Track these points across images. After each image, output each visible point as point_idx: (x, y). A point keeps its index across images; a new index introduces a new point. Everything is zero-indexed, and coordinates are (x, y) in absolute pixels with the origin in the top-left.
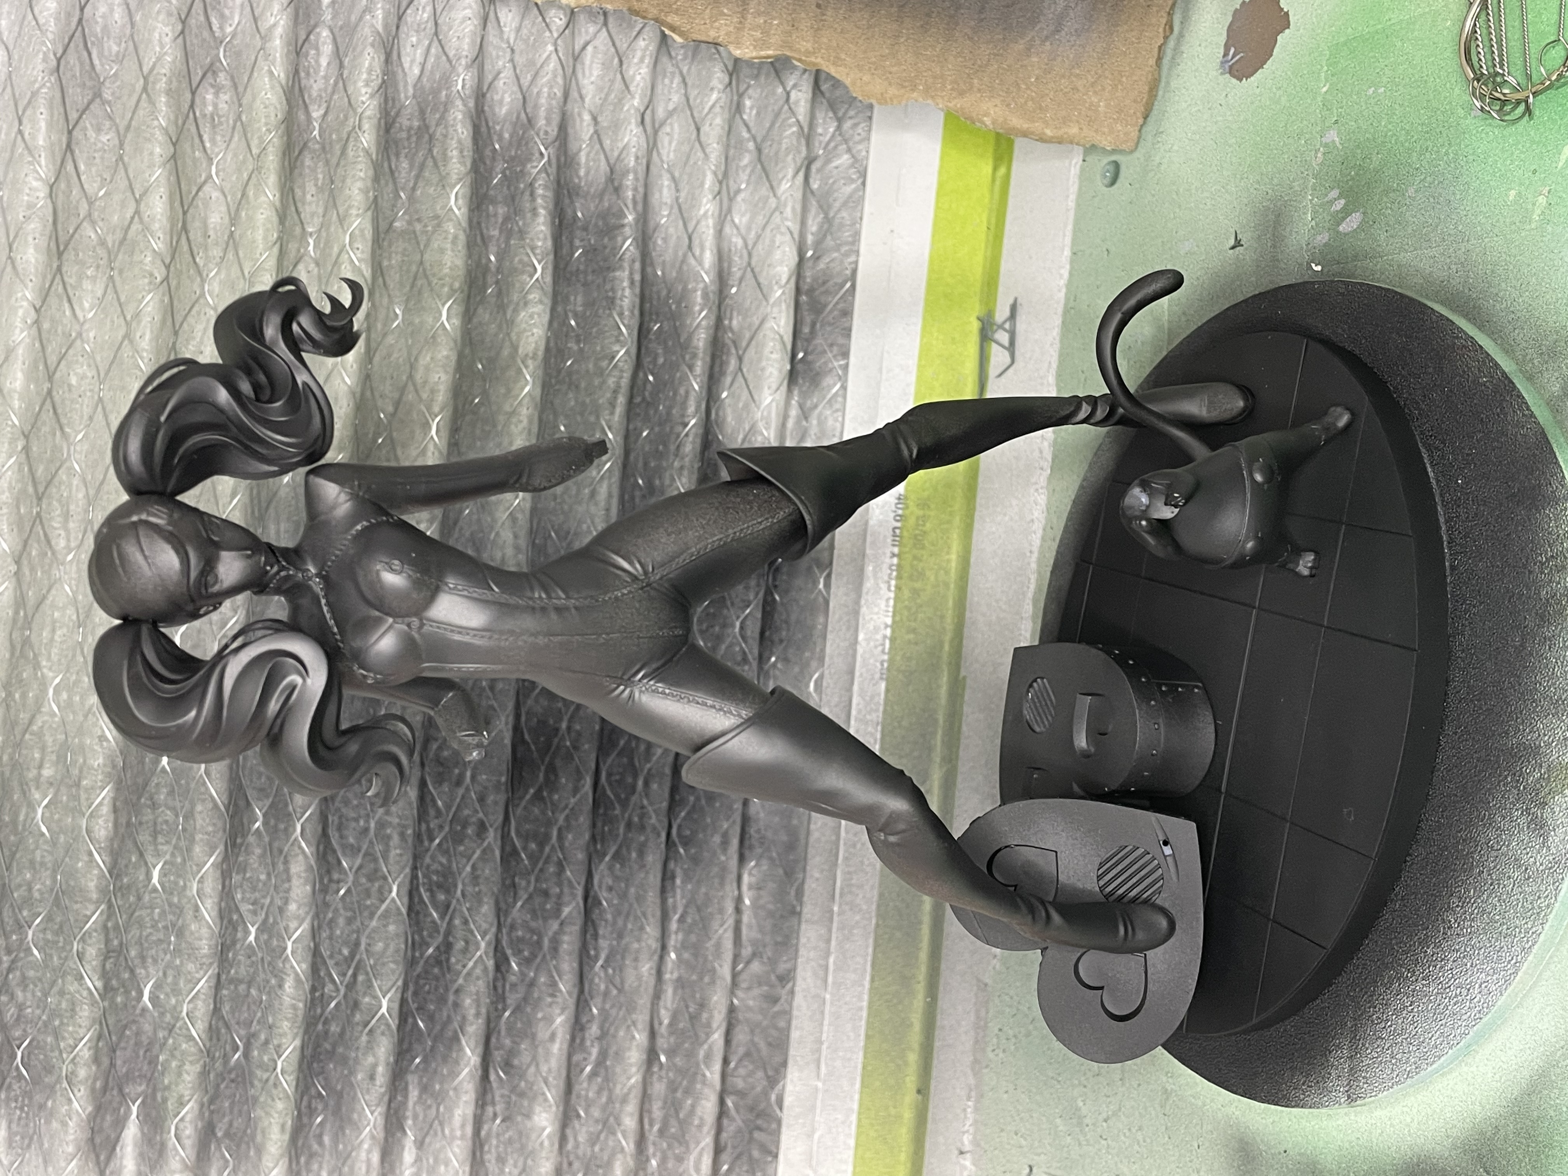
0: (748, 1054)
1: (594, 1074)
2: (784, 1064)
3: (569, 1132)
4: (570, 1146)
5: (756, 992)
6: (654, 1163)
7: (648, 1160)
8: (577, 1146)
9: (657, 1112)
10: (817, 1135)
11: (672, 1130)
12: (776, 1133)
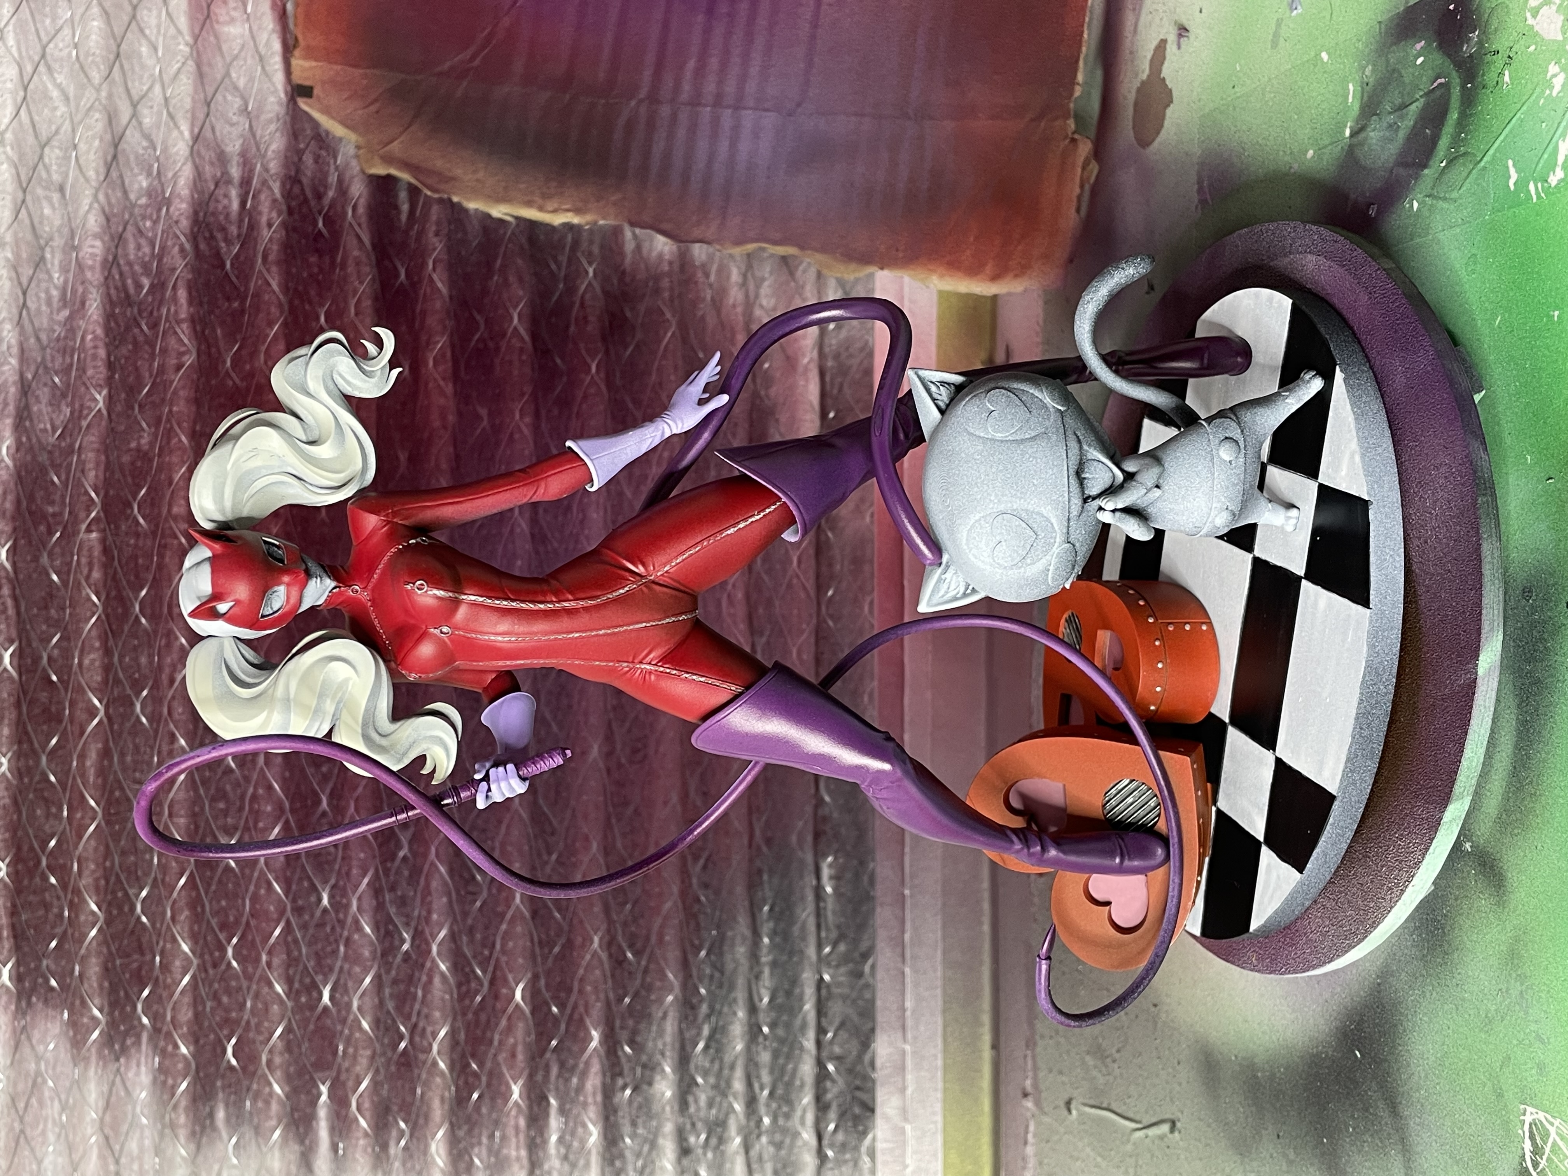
0: (842, 1025)
1: (707, 1047)
2: (873, 1030)
3: (691, 1099)
4: (692, 1109)
5: (843, 970)
6: (766, 1121)
7: (762, 1120)
8: (698, 1109)
9: (766, 1078)
10: (909, 1092)
11: (780, 1092)
12: (872, 1091)
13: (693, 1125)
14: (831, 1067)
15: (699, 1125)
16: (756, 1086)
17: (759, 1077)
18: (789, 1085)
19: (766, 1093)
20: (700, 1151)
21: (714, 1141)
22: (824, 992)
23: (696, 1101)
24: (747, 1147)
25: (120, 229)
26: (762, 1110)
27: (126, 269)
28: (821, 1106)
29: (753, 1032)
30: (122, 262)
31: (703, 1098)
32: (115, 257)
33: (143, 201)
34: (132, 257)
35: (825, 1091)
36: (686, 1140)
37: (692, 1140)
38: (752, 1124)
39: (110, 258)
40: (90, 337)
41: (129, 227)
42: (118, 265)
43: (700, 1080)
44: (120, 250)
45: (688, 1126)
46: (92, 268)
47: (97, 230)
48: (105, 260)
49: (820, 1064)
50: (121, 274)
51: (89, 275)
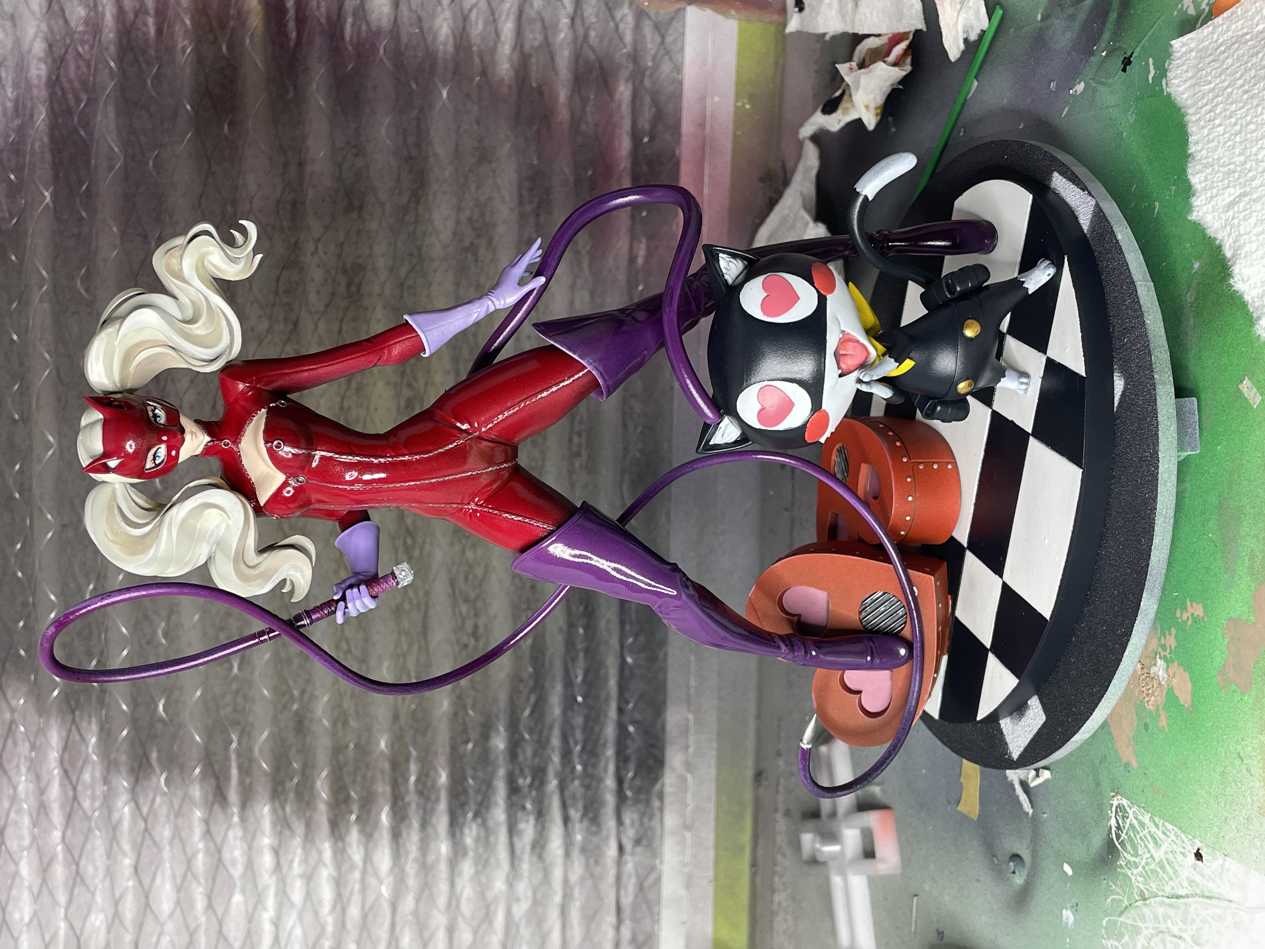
0: (641, 697)
1: (532, 712)
2: (664, 702)
3: (520, 751)
4: (521, 758)
5: (642, 656)
6: (579, 768)
7: (575, 767)
8: (525, 758)
9: (579, 735)
10: (691, 750)
11: (589, 746)
12: (662, 750)
13: (522, 770)
14: (631, 729)
15: (527, 771)
16: (571, 742)
17: (573, 735)
18: (596, 742)
19: (578, 748)
20: (526, 790)
21: (537, 783)
22: (627, 672)
23: (524, 752)
24: (562, 788)
25: (63, 52)
26: (576, 760)
27: (66, 85)
28: (622, 757)
29: (569, 702)
30: (63, 80)
31: (529, 751)
32: (58, 76)
33: (81, 28)
34: (72, 75)
35: (626, 747)
36: (516, 782)
37: (521, 781)
38: (567, 771)
39: (54, 77)
40: (37, 144)
41: (70, 50)
42: (61, 84)
43: (527, 736)
44: (62, 70)
45: (517, 772)
46: (38, 86)
47: (42, 55)
48: (49, 80)
49: (621, 727)
50: (63, 90)
51: (35, 91)
